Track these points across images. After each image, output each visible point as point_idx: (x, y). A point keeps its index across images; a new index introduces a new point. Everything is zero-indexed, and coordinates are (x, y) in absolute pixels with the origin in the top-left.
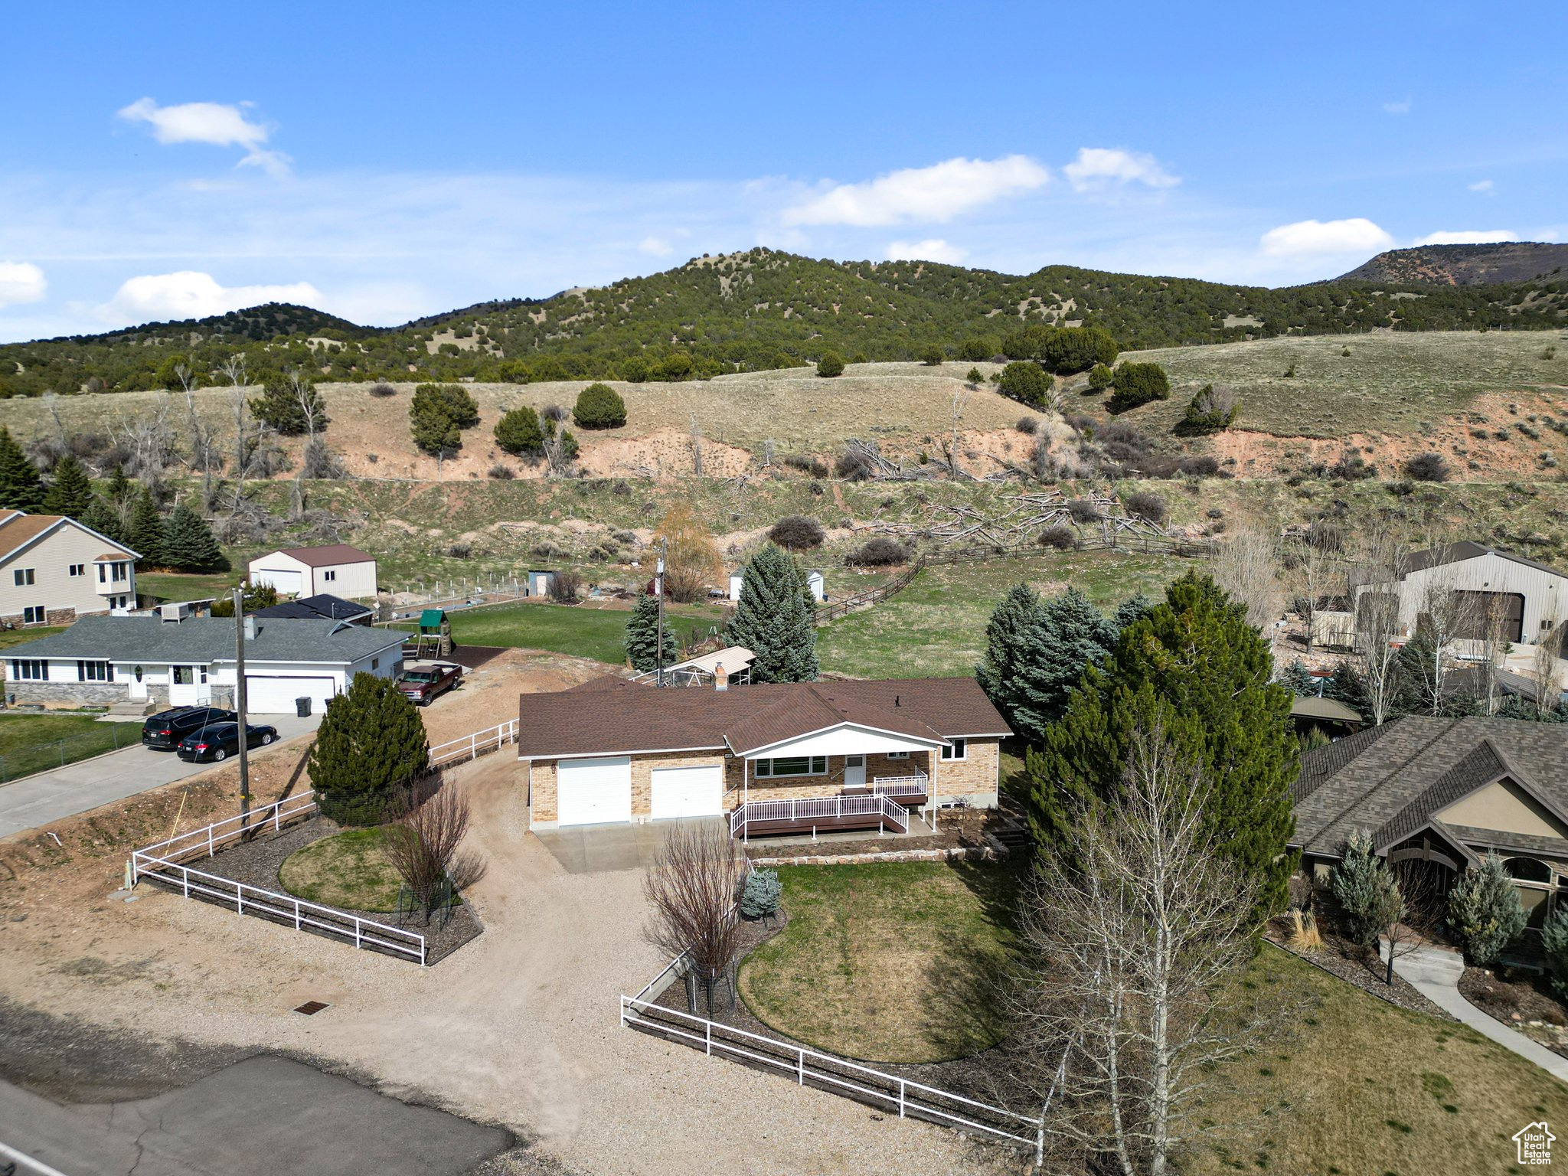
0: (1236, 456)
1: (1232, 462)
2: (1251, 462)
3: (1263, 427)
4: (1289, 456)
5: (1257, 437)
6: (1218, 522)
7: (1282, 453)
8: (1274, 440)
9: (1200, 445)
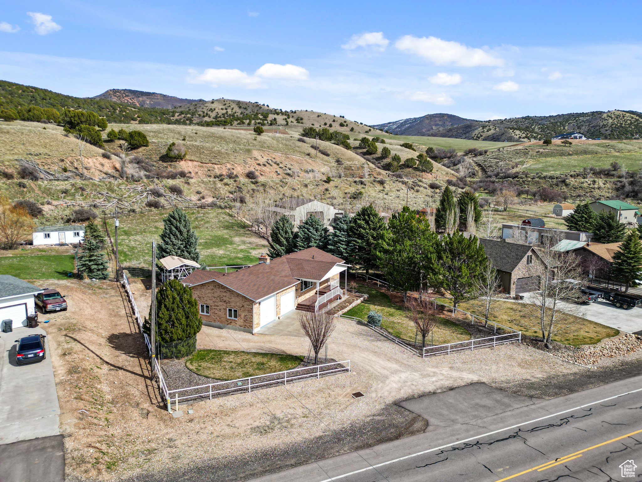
0: (191, 171)
1: (190, 173)
2: (197, 173)
3: (197, 159)
4: (209, 170)
5: (195, 163)
6: (201, 195)
7: (206, 170)
8: (202, 164)
9: (175, 166)
